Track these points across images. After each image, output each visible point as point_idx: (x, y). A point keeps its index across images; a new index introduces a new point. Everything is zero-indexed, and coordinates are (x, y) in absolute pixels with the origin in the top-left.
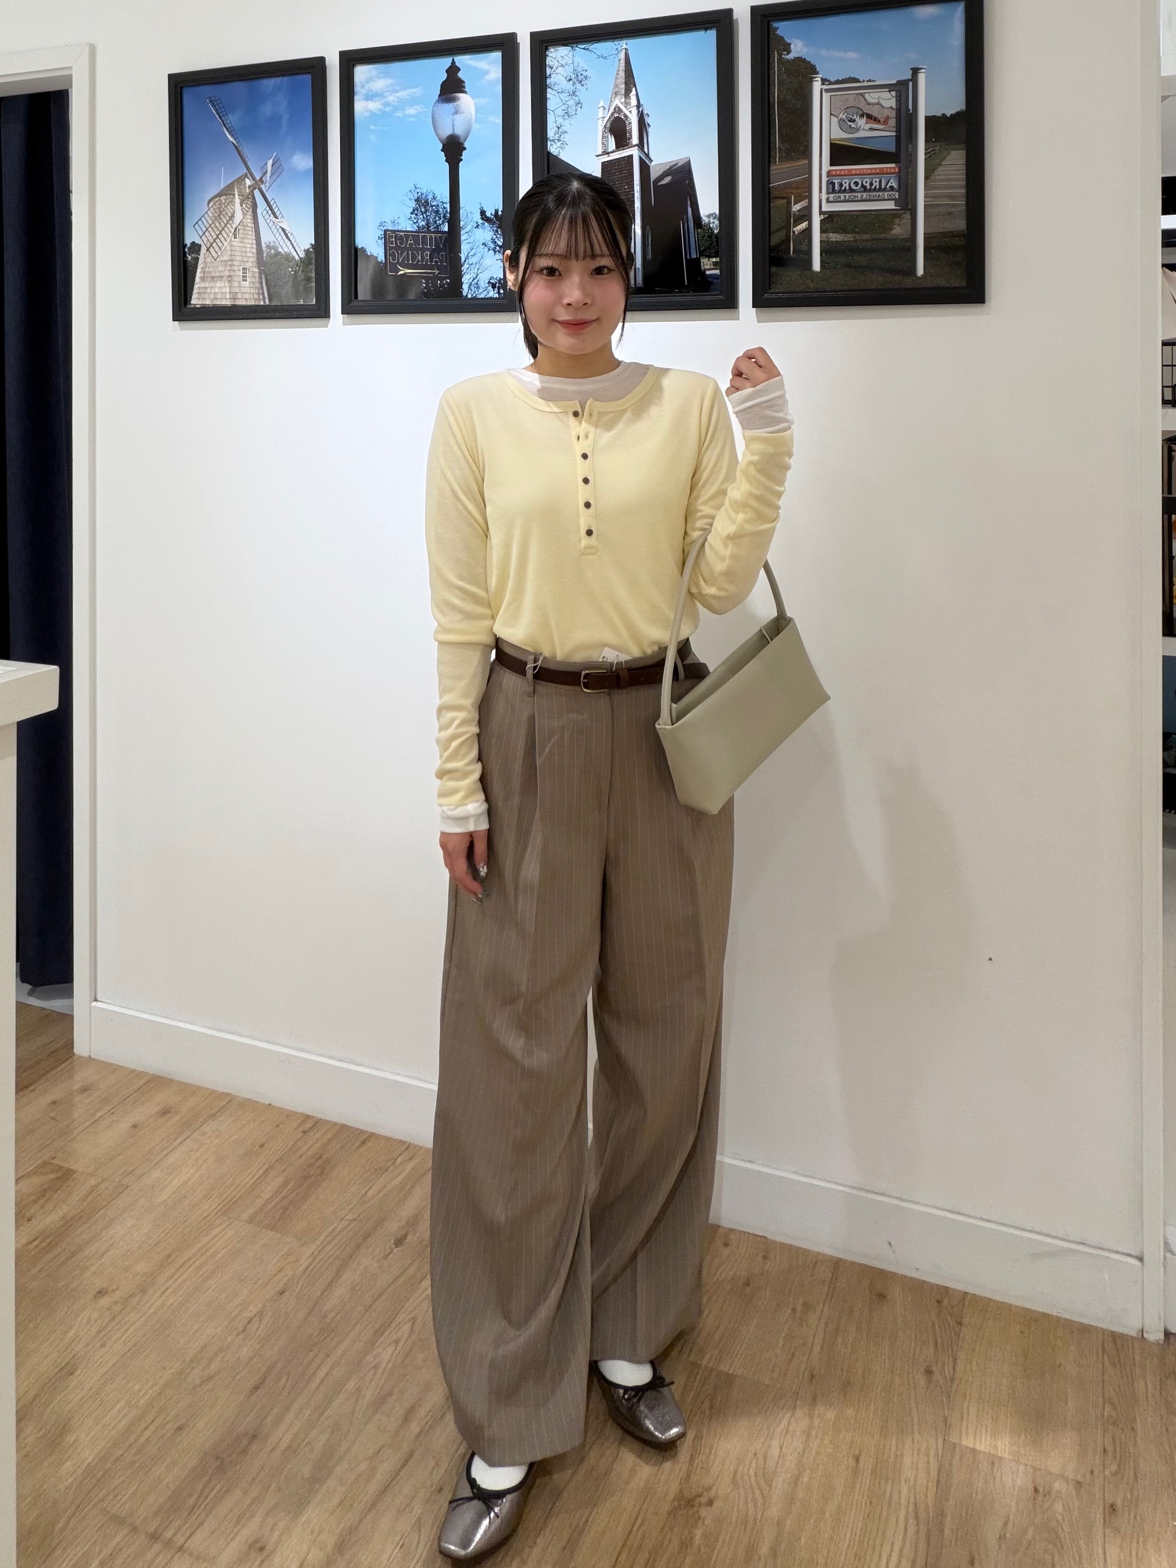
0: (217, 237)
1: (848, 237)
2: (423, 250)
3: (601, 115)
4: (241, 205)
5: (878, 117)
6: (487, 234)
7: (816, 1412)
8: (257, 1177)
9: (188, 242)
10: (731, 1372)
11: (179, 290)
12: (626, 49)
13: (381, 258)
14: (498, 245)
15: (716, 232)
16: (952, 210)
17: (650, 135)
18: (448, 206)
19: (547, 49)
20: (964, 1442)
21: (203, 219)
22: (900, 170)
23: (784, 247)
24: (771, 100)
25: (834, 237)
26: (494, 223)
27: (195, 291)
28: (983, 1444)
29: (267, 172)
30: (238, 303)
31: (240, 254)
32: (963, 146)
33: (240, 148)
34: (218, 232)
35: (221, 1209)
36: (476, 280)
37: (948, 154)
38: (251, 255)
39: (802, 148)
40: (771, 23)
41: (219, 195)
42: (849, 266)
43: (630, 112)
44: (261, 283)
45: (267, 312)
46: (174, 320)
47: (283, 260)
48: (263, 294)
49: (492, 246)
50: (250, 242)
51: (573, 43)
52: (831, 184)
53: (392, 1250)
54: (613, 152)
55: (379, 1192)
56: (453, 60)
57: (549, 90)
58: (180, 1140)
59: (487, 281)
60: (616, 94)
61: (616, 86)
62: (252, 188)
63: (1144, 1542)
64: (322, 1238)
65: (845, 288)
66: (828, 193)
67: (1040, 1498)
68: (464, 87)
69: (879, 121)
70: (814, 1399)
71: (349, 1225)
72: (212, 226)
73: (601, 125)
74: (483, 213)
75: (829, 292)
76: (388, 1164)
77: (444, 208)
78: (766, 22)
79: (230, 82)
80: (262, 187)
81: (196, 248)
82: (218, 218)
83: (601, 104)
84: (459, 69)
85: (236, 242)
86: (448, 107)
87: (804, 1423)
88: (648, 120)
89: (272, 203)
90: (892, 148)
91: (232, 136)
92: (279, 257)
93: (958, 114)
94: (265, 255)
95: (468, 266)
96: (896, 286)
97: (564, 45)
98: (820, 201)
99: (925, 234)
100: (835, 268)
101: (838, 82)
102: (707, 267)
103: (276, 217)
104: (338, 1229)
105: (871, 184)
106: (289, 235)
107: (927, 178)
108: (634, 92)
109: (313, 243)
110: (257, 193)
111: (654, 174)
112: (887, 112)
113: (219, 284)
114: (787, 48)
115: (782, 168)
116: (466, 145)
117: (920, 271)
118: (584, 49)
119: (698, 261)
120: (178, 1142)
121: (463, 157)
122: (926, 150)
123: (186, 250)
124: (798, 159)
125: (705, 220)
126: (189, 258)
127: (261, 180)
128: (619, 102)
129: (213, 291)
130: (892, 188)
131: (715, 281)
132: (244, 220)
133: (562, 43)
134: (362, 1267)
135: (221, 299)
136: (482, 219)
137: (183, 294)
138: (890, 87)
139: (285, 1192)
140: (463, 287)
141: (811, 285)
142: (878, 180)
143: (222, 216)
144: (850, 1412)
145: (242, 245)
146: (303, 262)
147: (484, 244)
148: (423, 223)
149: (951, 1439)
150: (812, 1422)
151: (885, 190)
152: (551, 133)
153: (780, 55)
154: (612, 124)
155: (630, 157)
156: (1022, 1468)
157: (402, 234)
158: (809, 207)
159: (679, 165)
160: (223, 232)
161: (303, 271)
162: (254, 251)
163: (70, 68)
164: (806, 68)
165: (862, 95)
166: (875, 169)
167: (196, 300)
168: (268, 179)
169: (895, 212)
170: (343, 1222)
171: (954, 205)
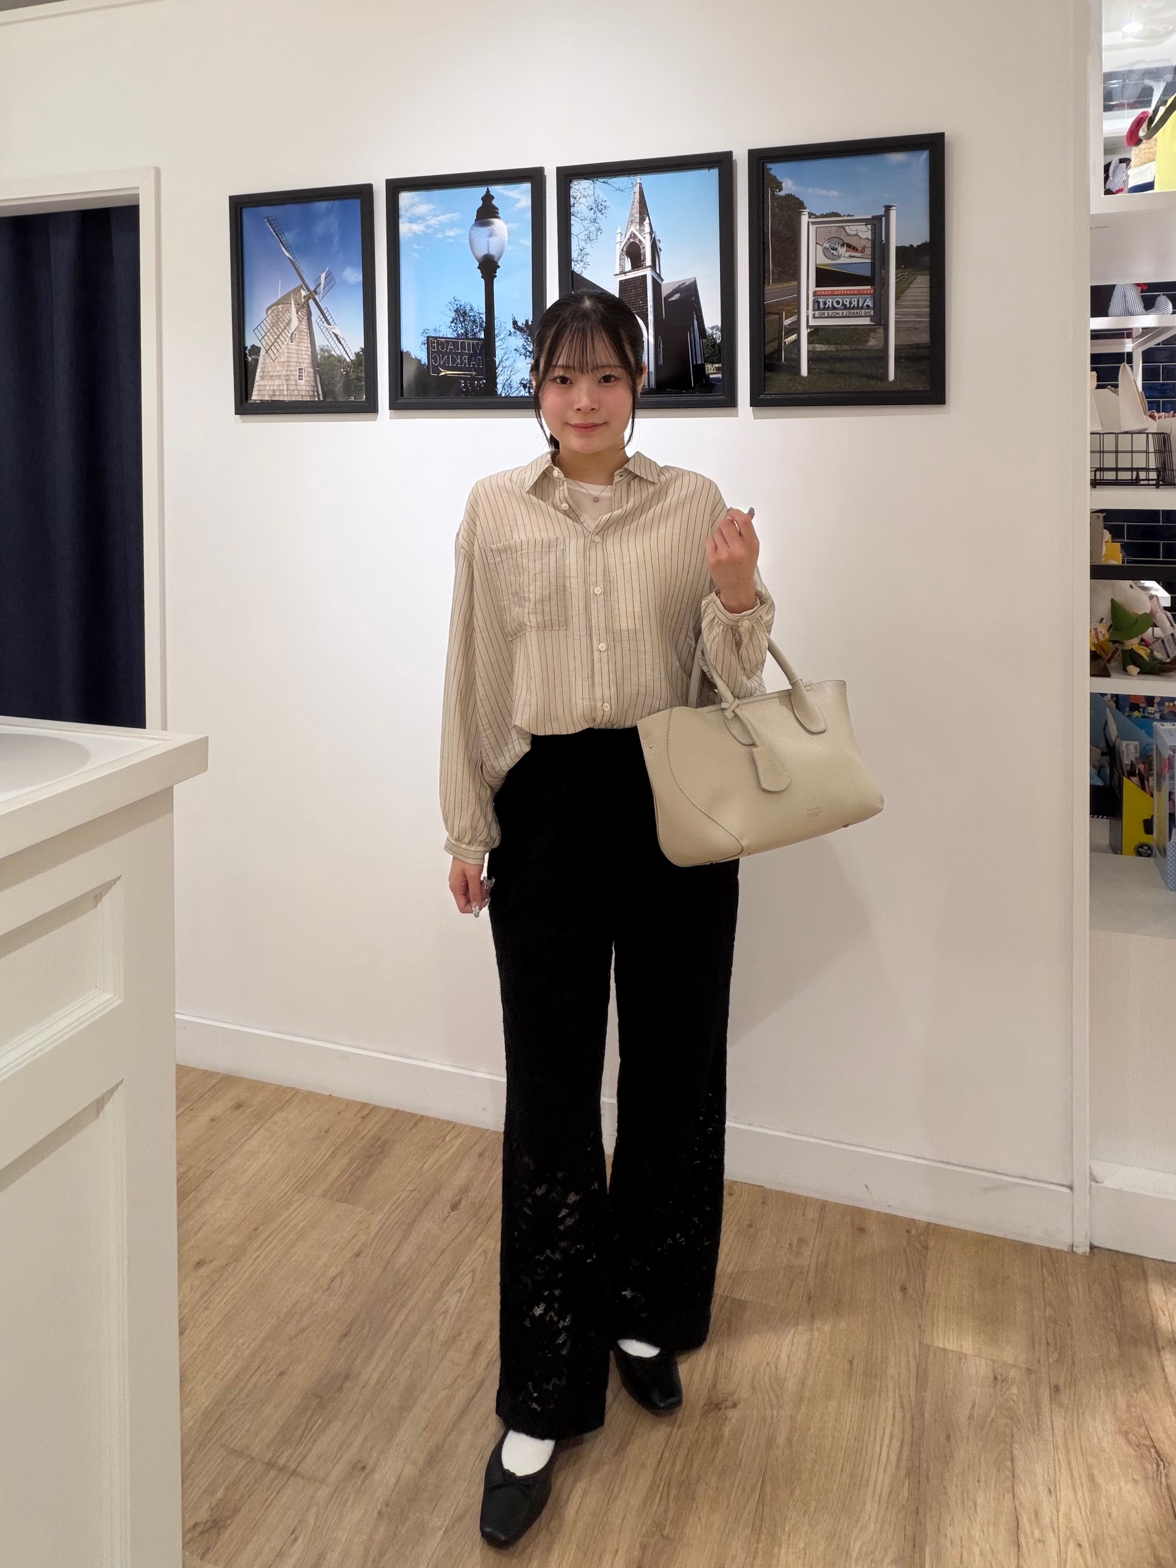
0: (276, 341)
1: (831, 348)
2: (462, 354)
3: (618, 240)
4: (297, 313)
5: (857, 246)
6: (519, 341)
7: (815, 1326)
8: (326, 1157)
9: (248, 344)
10: (743, 1299)
11: (241, 386)
12: (640, 183)
13: (424, 361)
14: (529, 351)
15: (718, 341)
16: (919, 325)
17: (661, 258)
18: (484, 316)
19: (571, 182)
20: (936, 1344)
21: (262, 325)
22: (874, 290)
23: (776, 355)
24: (766, 230)
25: (819, 347)
26: (525, 332)
27: (256, 388)
28: (951, 1344)
29: (320, 284)
30: (294, 399)
31: (296, 356)
32: (927, 272)
33: (296, 263)
34: (276, 337)
35: (297, 1187)
36: (509, 381)
37: (916, 278)
38: (306, 357)
39: (791, 272)
40: (765, 164)
41: (277, 304)
42: (831, 372)
43: (644, 238)
44: (316, 382)
45: (320, 407)
46: (236, 414)
47: (336, 362)
48: (318, 392)
49: (523, 351)
50: (306, 345)
51: (594, 177)
52: (816, 302)
53: (449, 1213)
54: (629, 272)
55: (434, 1165)
56: (488, 189)
57: (572, 217)
58: (255, 1128)
59: (519, 382)
60: (632, 222)
61: (632, 215)
62: (307, 298)
63: (1083, 1413)
64: (387, 1208)
65: (828, 390)
66: (814, 310)
67: (999, 1383)
68: (498, 213)
69: (857, 250)
70: (813, 1316)
71: (410, 1194)
72: (271, 331)
73: (619, 248)
74: (515, 323)
75: (815, 393)
76: (440, 1141)
77: (481, 318)
78: (761, 165)
79: (285, 204)
80: (316, 297)
81: (256, 350)
82: (275, 324)
83: (619, 231)
84: (493, 198)
85: (293, 346)
86: (485, 230)
87: (805, 1337)
88: (660, 245)
89: (325, 312)
90: (867, 273)
91: (288, 252)
92: (332, 359)
93: (923, 245)
94: (319, 357)
95: (501, 369)
96: (872, 390)
97: (586, 179)
98: (808, 316)
99: (895, 345)
100: (819, 373)
101: (822, 216)
102: (710, 372)
103: (329, 324)
104: (400, 1200)
105: (851, 303)
106: (341, 340)
107: (897, 299)
108: (647, 221)
109: (363, 347)
110: (311, 302)
111: (665, 292)
112: (864, 243)
113: (277, 382)
114: (779, 186)
115: (774, 289)
116: (500, 263)
117: (892, 377)
118: (604, 182)
119: (702, 367)
120: (253, 1131)
121: (497, 274)
122: (896, 275)
123: (247, 352)
124: (788, 281)
125: (709, 331)
126: (250, 359)
127: (315, 292)
128: (634, 229)
129: (272, 388)
130: (868, 307)
131: (717, 383)
132: (300, 326)
133: (585, 177)
134: (424, 1230)
135: (279, 395)
136: (514, 328)
137: (244, 391)
138: (866, 221)
139: (351, 1169)
140: (498, 386)
141: (800, 387)
142: (856, 300)
143: (279, 323)
144: (843, 1325)
145: (298, 348)
146: (354, 364)
147: (516, 350)
148: (462, 331)
149: (925, 1342)
150: (812, 1335)
151: (862, 308)
152: (574, 255)
153: (773, 192)
154: (628, 248)
155: (645, 277)
156: (983, 1362)
157: (442, 340)
158: (798, 322)
159: (686, 284)
160: (281, 337)
161: (353, 371)
162: (309, 353)
163: (138, 188)
164: (796, 203)
165: (841, 227)
166: (854, 290)
167: (255, 397)
168: (322, 290)
169: (871, 327)
170: (405, 1192)
171: (920, 322)
